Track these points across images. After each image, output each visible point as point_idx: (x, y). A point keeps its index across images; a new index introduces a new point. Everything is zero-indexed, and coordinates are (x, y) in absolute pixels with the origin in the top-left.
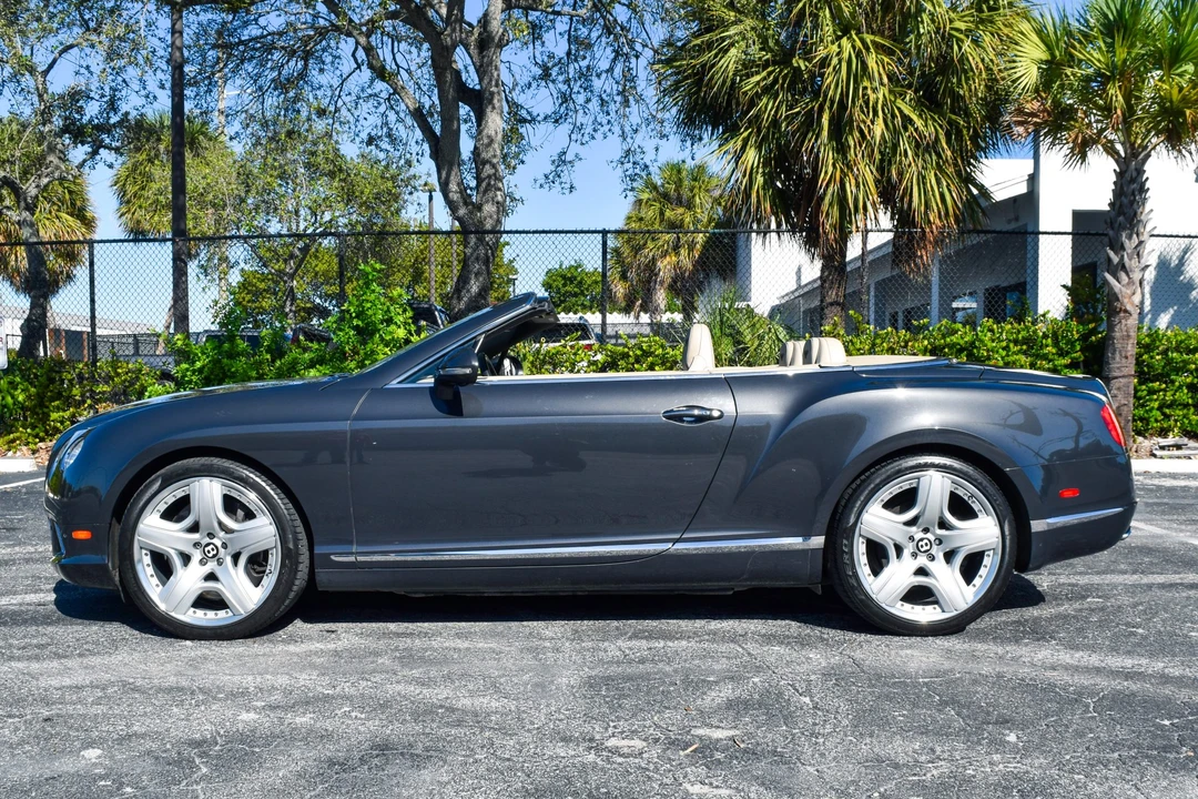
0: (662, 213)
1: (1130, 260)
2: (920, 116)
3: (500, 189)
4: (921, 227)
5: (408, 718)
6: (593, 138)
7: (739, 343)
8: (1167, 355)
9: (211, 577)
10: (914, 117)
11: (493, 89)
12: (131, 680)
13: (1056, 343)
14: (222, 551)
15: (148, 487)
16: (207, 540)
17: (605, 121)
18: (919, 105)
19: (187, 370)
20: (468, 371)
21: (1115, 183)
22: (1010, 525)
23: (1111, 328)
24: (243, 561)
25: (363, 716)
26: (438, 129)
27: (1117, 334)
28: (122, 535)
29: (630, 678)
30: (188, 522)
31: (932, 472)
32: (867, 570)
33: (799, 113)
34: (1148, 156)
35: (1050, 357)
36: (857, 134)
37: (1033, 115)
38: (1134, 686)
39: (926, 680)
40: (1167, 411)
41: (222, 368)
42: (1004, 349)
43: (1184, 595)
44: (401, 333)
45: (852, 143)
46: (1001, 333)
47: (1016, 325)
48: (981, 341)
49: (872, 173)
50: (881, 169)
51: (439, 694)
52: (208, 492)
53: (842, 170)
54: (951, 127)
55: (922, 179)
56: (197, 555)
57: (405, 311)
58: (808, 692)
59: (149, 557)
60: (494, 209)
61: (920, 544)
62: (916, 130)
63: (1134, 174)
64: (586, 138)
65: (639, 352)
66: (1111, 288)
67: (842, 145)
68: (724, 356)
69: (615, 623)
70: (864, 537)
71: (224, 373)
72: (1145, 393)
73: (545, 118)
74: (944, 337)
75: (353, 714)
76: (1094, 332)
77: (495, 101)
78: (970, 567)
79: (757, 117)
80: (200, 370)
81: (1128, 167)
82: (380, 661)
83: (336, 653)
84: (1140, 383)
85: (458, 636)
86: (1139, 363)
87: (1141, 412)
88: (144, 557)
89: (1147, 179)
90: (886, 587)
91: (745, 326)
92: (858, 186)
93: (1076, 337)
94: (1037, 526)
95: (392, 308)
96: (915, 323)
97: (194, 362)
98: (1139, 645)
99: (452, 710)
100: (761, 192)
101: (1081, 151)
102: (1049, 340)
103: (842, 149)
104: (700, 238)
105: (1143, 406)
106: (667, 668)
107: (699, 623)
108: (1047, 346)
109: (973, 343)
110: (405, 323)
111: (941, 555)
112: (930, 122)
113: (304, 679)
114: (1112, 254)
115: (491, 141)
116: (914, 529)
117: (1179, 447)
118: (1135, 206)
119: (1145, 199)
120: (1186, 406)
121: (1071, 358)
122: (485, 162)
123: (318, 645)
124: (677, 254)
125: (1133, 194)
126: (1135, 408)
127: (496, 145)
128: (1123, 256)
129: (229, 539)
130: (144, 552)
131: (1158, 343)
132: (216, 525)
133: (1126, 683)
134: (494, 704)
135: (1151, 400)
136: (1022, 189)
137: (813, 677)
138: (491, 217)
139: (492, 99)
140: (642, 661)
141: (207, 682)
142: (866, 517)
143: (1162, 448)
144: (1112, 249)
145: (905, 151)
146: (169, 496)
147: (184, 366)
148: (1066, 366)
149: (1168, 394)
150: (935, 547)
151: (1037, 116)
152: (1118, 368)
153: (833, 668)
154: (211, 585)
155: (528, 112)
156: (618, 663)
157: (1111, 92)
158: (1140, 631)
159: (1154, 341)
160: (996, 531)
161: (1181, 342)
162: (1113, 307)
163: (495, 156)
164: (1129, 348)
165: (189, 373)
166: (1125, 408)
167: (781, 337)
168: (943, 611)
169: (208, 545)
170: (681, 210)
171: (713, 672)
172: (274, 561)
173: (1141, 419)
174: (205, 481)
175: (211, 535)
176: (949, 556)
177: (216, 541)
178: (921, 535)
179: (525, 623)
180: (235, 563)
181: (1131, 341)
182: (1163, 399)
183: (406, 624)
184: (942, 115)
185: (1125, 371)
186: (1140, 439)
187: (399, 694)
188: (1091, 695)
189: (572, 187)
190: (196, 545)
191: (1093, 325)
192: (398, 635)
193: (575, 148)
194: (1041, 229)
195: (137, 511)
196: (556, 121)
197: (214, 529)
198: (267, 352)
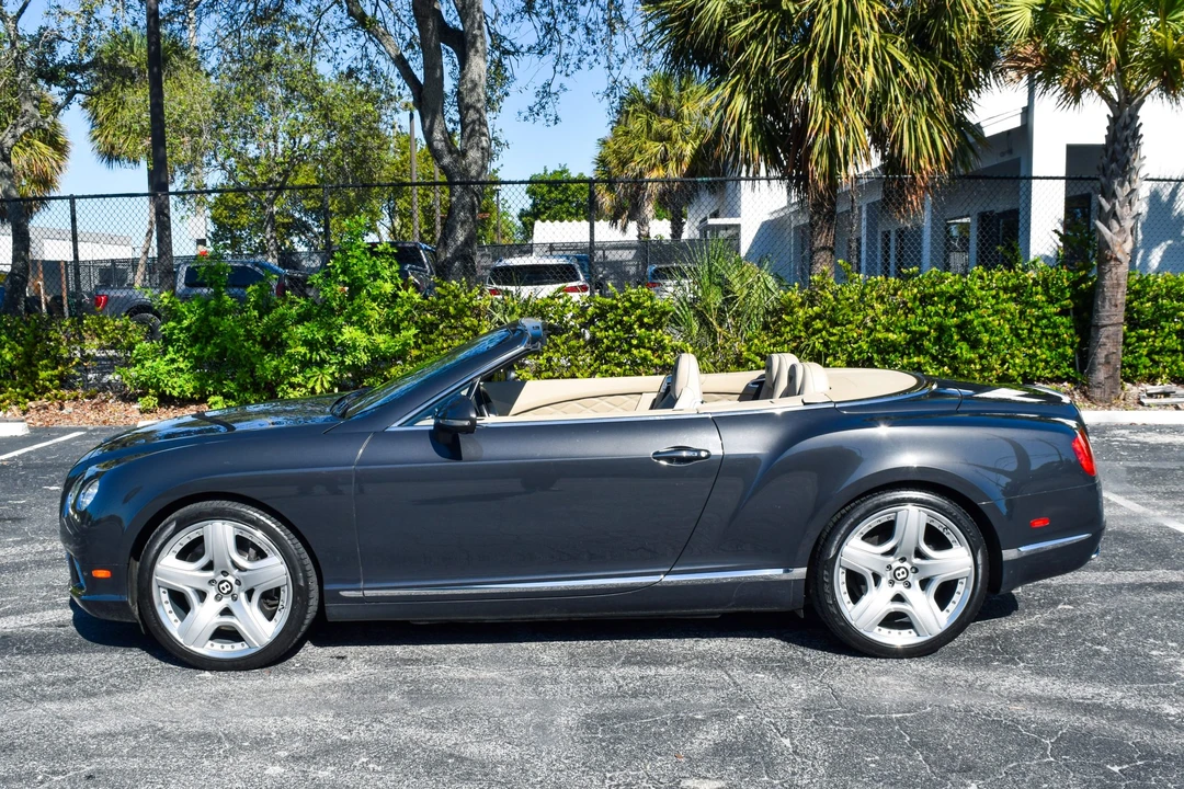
0: (649, 126)
1: (1122, 207)
2: (912, 62)
3: (484, 135)
4: (912, 173)
5: (422, 770)
6: (579, 68)
7: (728, 292)
8: (1157, 302)
9: (227, 612)
10: (906, 64)
11: (476, 32)
12: (160, 725)
13: (1046, 292)
14: (236, 587)
15: (163, 530)
16: (222, 577)
17: (591, 51)
18: (910, 49)
19: (174, 328)
20: (467, 423)
21: (1108, 128)
22: (983, 553)
23: (1101, 275)
24: (256, 597)
25: (380, 768)
26: (420, 75)
27: (1107, 282)
28: (140, 575)
29: (623, 717)
30: (203, 561)
31: (910, 507)
32: (847, 598)
33: (787, 60)
34: (1142, 101)
35: (1040, 304)
36: (846, 82)
37: (1026, 60)
38: (1091, 722)
39: (898, 716)
40: (1156, 357)
41: (210, 326)
42: (993, 297)
43: (1152, 599)
44: (388, 288)
45: (842, 91)
46: (991, 280)
47: (1006, 272)
48: (972, 290)
49: (862, 119)
50: (871, 116)
51: (447, 739)
52: (221, 534)
53: (831, 119)
54: (943, 73)
55: (913, 125)
56: (212, 592)
57: (391, 264)
58: (788, 733)
59: (167, 594)
60: (479, 155)
61: (897, 572)
62: (907, 76)
63: (1128, 120)
64: (572, 67)
65: (627, 304)
66: (1102, 236)
67: (832, 92)
68: (712, 306)
69: (609, 644)
70: (843, 568)
71: (212, 331)
72: (1134, 339)
73: (529, 49)
74: (933, 284)
75: (371, 766)
76: (1084, 279)
77: (478, 44)
78: (944, 594)
79: (746, 63)
80: (188, 329)
81: (1121, 112)
82: (390, 697)
83: (348, 687)
84: (1130, 330)
85: (462, 662)
86: (1129, 309)
87: (1130, 358)
88: (163, 595)
89: (1141, 124)
90: (864, 614)
91: (734, 276)
92: (847, 133)
93: (1066, 284)
94: (1009, 554)
95: (378, 262)
96: (904, 271)
97: (179, 322)
98: (1101, 668)
99: (461, 759)
100: (750, 140)
101: (1075, 93)
102: (1039, 288)
103: (831, 97)
104: (689, 150)
105: (1132, 352)
106: (659, 704)
107: (688, 643)
108: (1037, 293)
109: (963, 291)
110: (392, 277)
111: (917, 583)
112: (921, 68)
113: (323, 720)
114: (1103, 201)
115: (475, 85)
116: (891, 559)
117: (1167, 395)
118: (1128, 153)
119: (1139, 145)
120: (1174, 352)
121: (1061, 306)
122: (468, 107)
123: (330, 676)
124: (665, 167)
125: (1126, 141)
126: (1125, 354)
127: (480, 90)
128: (1114, 204)
129: (243, 577)
130: (162, 590)
131: (1148, 289)
132: (230, 564)
133: (1084, 719)
134: (500, 752)
135: (1140, 347)
136: (1016, 123)
137: (794, 713)
138: (476, 163)
139: (475, 43)
140: (635, 695)
141: (231, 726)
142: (846, 549)
143: (1150, 395)
144: (1104, 196)
145: (896, 97)
146: (185, 538)
147: (172, 324)
148: (1056, 314)
149: (1157, 340)
150: (911, 575)
151: (1031, 61)
152: (1108, 317)
153: (812, 701)
154: (227, 620)
155: (512, 44)
156: (614, 697)
157: (1106, 40)
158: (1104, 649)
159: (1144, 287)
160: (970, 560)
161: (1172, 288)
162: (1103, 254)
163: (479, 101)
164: (1119, 296)
165: (176, 331)
166: (1114, 357)
167: (770, 286)
168: (918, 635)
169: (222, 582)
170: (668, 122)
171: (700, 708)
172: (286, 598)
173: (1130, 366)
174: (218, 524)
175: (225, 573)
176: (924, 584)
177: (229, 578)
178: (898, 564)
179: (524, 644)
180: (249, 598)
181: (1121, 290)
182: (1153, 345)
183: (411, 647)
184: (933, 60)
185: (1115, 320)
186: (1128, 386)
187: (411, 740)
188: (1050, 734)
189: (557, 118)
190: (211, 582)
191: (1084, 272)
192: (406, 661)
193: (560, 79)
194: (1034, 175)
195: (154, 552)
196: (540, 53)
197: (227, 567)
198: (254, 309)
